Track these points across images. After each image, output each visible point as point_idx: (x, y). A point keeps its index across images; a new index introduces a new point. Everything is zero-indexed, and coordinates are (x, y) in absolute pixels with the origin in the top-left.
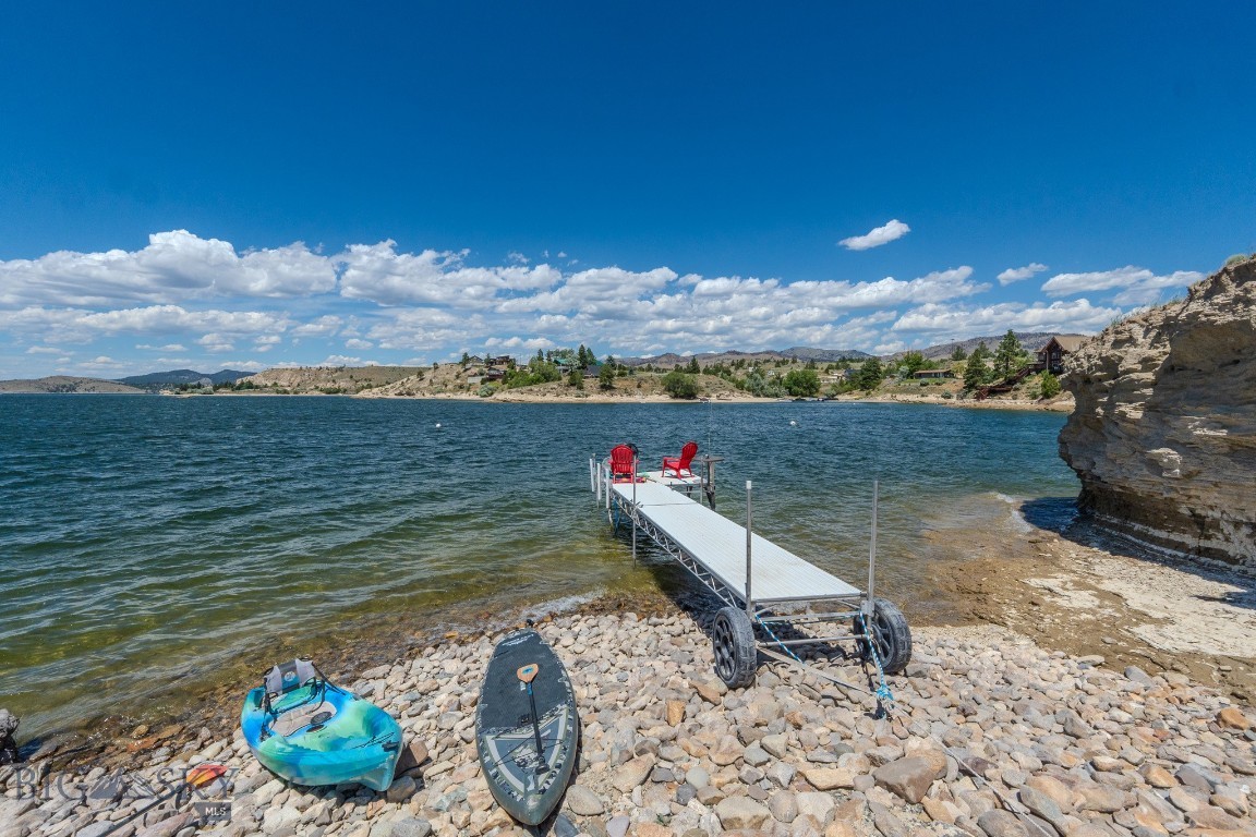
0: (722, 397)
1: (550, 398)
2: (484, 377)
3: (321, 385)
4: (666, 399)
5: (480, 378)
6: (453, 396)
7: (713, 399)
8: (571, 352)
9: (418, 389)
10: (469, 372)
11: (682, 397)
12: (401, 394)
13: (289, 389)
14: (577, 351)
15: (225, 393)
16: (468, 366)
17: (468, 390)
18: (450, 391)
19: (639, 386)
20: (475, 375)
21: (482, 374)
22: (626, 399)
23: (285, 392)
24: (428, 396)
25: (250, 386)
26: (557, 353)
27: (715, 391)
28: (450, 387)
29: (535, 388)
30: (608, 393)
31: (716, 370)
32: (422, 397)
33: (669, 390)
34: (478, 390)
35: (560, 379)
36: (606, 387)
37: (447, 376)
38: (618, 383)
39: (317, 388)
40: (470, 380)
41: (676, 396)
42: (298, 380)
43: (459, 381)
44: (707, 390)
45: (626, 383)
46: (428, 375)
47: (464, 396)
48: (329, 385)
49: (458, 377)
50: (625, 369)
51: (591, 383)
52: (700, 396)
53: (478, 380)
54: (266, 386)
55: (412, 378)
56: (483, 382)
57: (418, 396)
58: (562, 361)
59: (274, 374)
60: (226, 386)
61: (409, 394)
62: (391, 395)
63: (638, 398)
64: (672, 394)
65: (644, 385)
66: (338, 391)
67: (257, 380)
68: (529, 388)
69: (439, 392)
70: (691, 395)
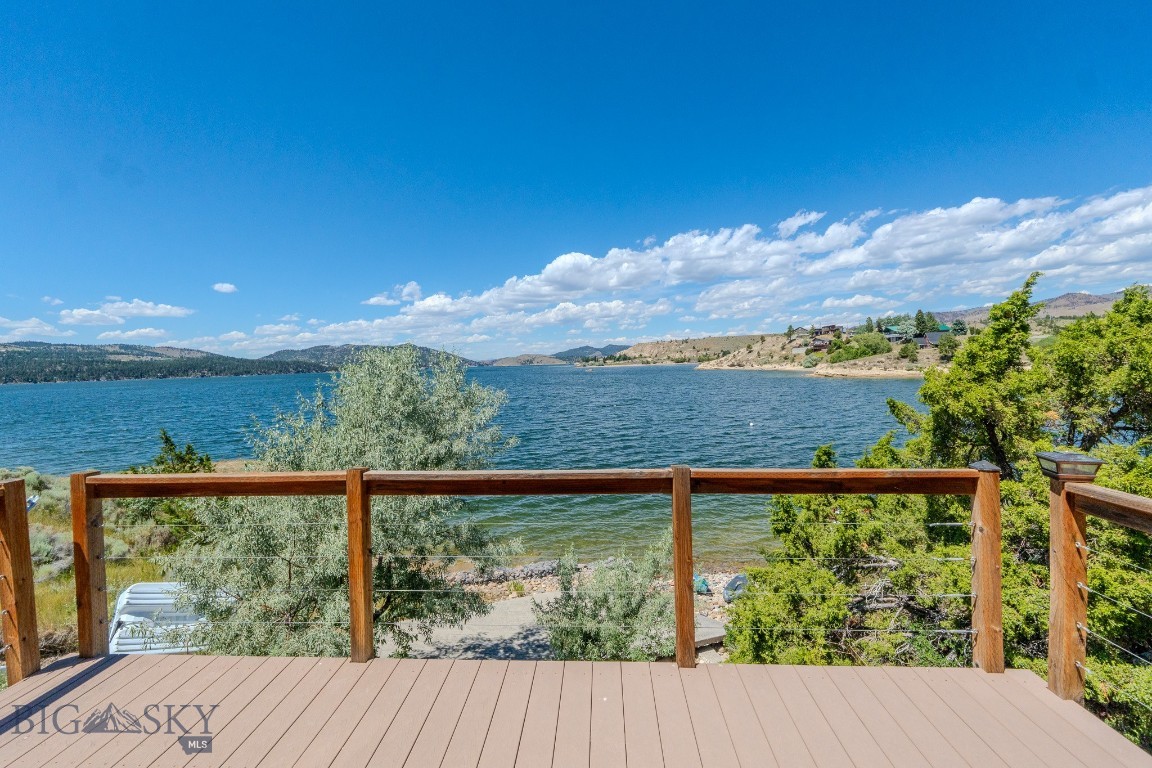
1: (877, 372)
2: (809, 347)
3: (671, 355)
5: (804, 349)
6: (778, 367)
8: (907, 318)
9: (748, 360)
10: (794, 344)
12: (732, 365)
13: (650, 360)
14: (913, 315)
15: (611, 365)
16: (793, 337)
17: (793, 361)
18: (776, 362)
20: (800, 346)
21: (806, 345)
23: (648, 362)
24: (756, 367)
25: (625, 358)
26: (889, 321)
28: (776, 358)
29: (859, 362)
32: (751, 368)
34: (802, 361)
35: (889, 351)
37: (774, 348)
39: (669, 358)
40: (795, 351)
42: (656, 352)
43: (784, 352)
46: (756, 348)
47: (788, 367)
48: (678, 356)
49: (783, 348)
51: (927, 354)
53: (803, 350)
54: (635, 358)
55: (742, 350)
56: (807, 353)
57: (748, 367)
58: (894, 328)
59: (640, 348)
60: (611, 357)
61: (739, 365)
62: (725, 367)
66: (683, 361)
67: (629, 353)
68: (852, 362)
69: (766, 363)
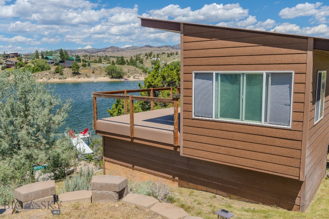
0: (136, 77)
2: (3, 65)
4: (107, 79)
7: (131, 79)
8: (55, 52)
11: (116, 78)
14: (58, 52)
19: (93, 73)
22: (86, 80)
26: (47, 53)
27: (132, 74)
30: (77, 76)
31: (132, 63)
33: (109, 74)
35: (50, 69)
36: (76, 74)
38: (82, 71)
41: (113, 77)
44: (129, 74)
45: (86, 71)
50: (86, 62)
51: (67, 71)
52: (125, 77)
56: (3, 68)
58: (50, 57)
63: (92, 79)
64: (111, 76)
65: (96, 72)
70: (121, 77)
